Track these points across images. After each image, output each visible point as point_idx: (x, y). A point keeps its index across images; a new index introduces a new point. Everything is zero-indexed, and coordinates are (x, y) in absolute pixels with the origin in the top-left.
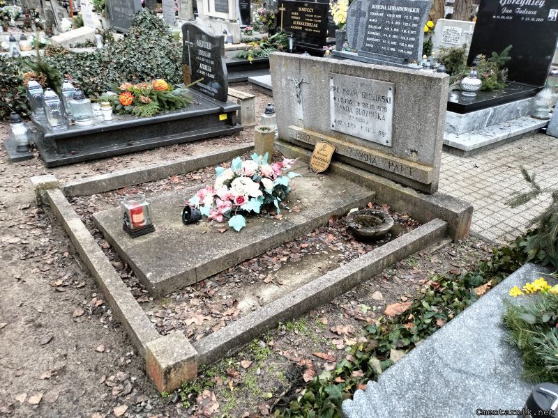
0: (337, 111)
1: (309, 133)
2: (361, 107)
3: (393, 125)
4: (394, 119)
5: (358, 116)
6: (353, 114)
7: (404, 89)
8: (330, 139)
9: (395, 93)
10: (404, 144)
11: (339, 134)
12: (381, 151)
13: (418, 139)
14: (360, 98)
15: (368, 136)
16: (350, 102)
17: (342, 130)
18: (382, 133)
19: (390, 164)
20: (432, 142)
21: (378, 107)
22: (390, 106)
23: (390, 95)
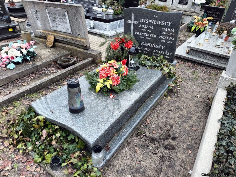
0: (52, 22)
1: (45, 32)
2: (59, 19)
3: (70, 25)
4: (70, 23)
5: (59, 23)
6: (57, 22)
7: (70, 11)
8: (52, 33)
9: (68, 13)
10: (76, 32)
11: (55, 31)
12: (70, 36)
13: (79, 29)
14: (57, 16)
15: (64, 30)
16: (55, 18)
17: (55, 29)
18: (68, 29)
19: (73, 40)
20: (83, 30)
21: (64, 19)
22: (67, 18)
23: (66, 14)
